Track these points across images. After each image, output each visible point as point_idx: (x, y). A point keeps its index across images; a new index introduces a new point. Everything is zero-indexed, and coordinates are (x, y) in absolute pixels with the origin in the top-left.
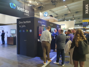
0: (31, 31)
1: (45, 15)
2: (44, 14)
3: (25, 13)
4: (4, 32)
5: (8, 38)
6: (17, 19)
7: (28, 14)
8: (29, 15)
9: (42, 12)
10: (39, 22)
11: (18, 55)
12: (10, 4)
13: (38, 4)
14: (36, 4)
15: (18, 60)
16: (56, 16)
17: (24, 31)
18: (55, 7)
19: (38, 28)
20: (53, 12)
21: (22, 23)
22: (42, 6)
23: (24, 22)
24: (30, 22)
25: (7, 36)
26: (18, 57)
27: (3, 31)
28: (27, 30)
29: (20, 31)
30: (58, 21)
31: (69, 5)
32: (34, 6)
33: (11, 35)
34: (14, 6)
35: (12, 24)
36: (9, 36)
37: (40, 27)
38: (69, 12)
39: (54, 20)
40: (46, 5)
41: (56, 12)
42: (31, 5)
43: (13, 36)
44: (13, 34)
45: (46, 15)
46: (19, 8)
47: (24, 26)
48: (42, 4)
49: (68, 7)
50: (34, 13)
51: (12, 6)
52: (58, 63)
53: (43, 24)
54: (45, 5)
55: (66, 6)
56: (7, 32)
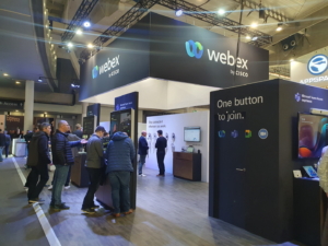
0: (263, 134)
1: (315, 69)
2: (312, 64)
3: (235, 68)
4: (164, 135)
5: (177, 156)
6: (212, 94)
7: (244, 70)
8: (247, 75)
9: (300, 58)
10: (297, 97)
11: (214, 221)
12: (187, 44)
13: (279, 29)
14: (273, 31)
15: (215, 238)
17: (235, 134)
19: (295, 121)
21: (229, 104)
22: (301, 32)
23: (239, 102)
24: (259, 99)
25: (173, 148)
26: (213, 226)
27: (160, 132)
28: (248, 131)
29: (222, 134)
32: (267, 38)
33: (185, 146)
34: (198, 49)
35: (184, 110)
36: (178, 150)
37: (303, 119)
40: (317, 27)
42: (256, 38)
43: (190, 150)
44: (191, 143)
45: (322, 67)
46: (213, 52)
47: (237, 116)
48: (297, 24)
50: (268, 65)
51: (191, 49)
53: (316, 104)
54: (312, 28)
56: (174, 137)
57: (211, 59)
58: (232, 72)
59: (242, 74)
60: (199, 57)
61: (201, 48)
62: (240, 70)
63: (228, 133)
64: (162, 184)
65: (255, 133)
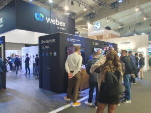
0: (55, 54)
1: (96, 28)
2: (95, 26)
4: (29, 56)
8: (65, 29)
10: (68, 39)
12: (36, 14)
13: (85, 10)
16: (120, 27)
17: (47, 54)
18: (117, 12)
20: (114, 21)
21: (45, 42)
27: (27, 55)
28: (51, 53)
29: (43, 54)
30: (120, 37)
31: (143, 6)
32: (74, 14)
34: (41, 17)
37: (69, 48)
38: (145, 19)
39: (112, 34)
41: (121, 20)
42: (68, 14)
45: (99, 27)
46: (49, 19)
47: (47, 47)
49: (141, 10)
51: (38, 17)
52: (91, 104)
53: (76, 42)
55: (137, 8)
57: (48, 22)
58: (58, 28)
59: (63, 29)
60: (42, 20)
61: (43, 17)
62: (62, 27)
63: (45, 54)
64: (27, 78)
65: (53, 54)
